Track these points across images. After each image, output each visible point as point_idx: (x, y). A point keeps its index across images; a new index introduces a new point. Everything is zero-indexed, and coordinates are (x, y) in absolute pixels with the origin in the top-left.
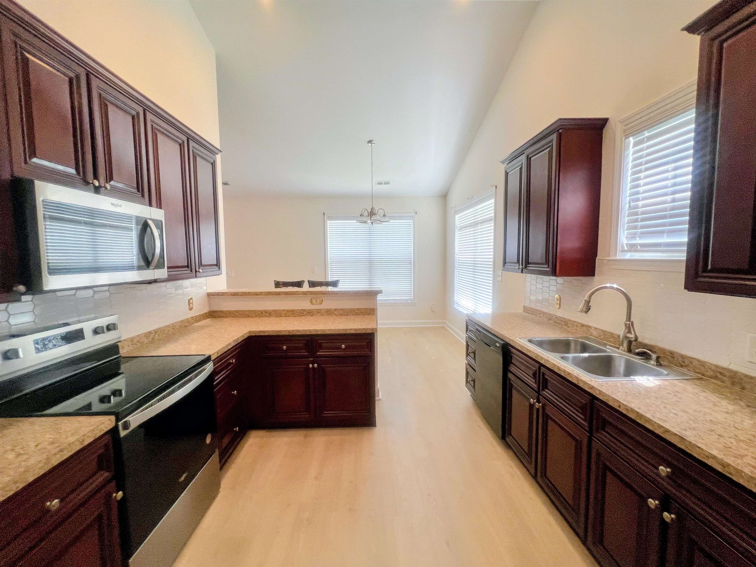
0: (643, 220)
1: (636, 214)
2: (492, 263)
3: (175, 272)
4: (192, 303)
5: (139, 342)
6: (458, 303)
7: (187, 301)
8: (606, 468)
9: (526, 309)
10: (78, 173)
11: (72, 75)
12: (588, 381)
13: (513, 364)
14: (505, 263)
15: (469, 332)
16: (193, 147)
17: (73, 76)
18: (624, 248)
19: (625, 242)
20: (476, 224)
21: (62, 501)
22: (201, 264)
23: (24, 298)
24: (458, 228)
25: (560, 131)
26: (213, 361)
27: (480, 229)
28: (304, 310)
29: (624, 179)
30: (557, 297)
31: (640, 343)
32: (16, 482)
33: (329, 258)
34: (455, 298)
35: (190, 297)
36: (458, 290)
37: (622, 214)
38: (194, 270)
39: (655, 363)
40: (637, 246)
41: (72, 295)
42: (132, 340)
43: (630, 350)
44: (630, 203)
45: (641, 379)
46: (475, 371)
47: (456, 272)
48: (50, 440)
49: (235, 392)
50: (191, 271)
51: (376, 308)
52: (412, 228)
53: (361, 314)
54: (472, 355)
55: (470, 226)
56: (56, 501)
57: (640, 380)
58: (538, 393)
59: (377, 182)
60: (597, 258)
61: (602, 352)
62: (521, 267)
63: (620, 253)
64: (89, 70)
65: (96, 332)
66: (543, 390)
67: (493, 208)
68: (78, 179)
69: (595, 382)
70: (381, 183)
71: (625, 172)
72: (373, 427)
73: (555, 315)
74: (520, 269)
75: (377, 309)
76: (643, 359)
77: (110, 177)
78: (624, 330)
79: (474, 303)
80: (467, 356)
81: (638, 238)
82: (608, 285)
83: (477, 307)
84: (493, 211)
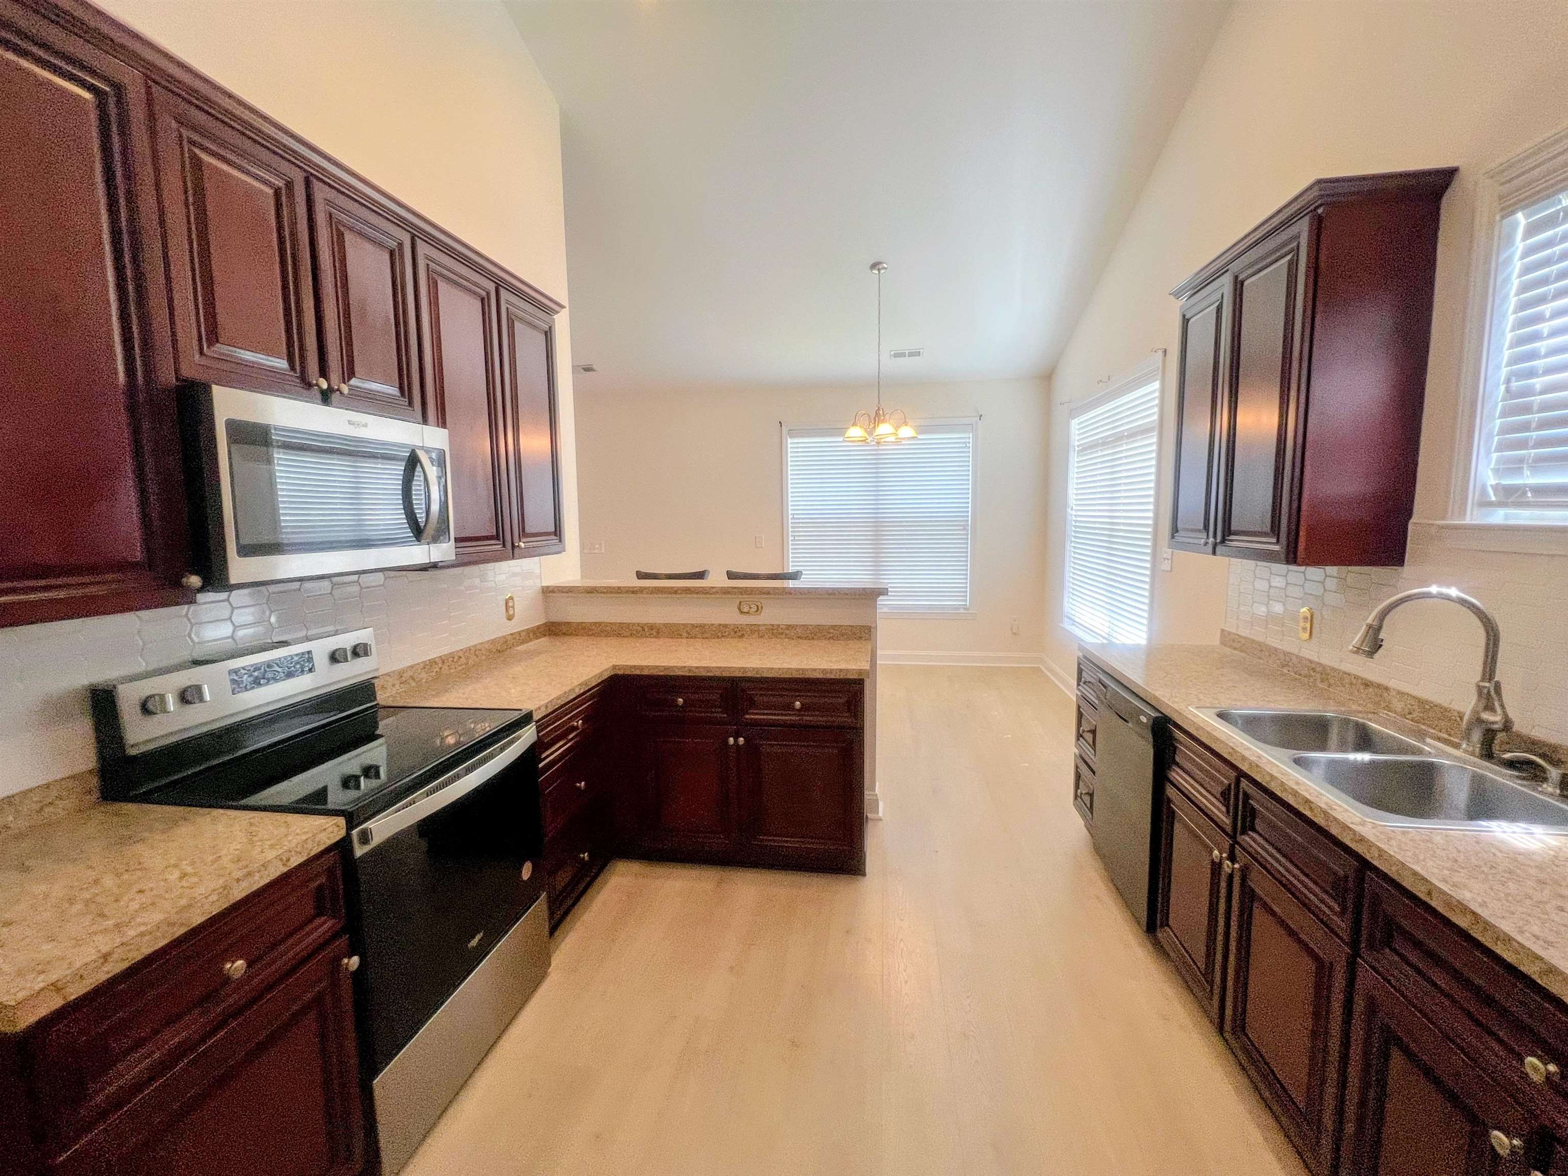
0: (1544, 424)
1: (1526, 409)
2: (1150, 530)
3: (471, 548)
4: (513, 607)
5: (412, 678)
6: (1073, 617)
7: (503, 603)
8: (1390, 1039)
9: (1227, 638)
10: (293, 368)
11: (280, 183)
12: (1352, 823)
13: (1177, 764)
14: (1175, 530)
15: (1085, 686)
16: (507, 302)
17: (281, 185)
18: (1488, 495)
19: (1491, 480)
20: (1118, 438)
21: (250, 965)
22: (523, 534)
23: (200, 597)
24: (1077, 449)
25: (1320, 211)
26: (537, 722)
27: (1126, 450)
28: (726, 626)
29: (1495, 322)
30: (1304, 612)
31: (1519, 735)
32: (172, 924)
33: (790, 517)
34: (1066, 604)
35: (509, 595)
36: (1073, 589)
37: (1485, 412)
38: (509, 545)
39: (1558, 791)
40: (1525, 493)
41: (295, 590)
42: (400, 674)
43: (1488, 754)
44: (1508, 381)
45: (1506, 829)
46: (1094, 773)
47: (1069, 547)
48: (237, 852)
49: (583, 783)
50: (504, 546)
51: (873, 626)
52: (971, 450)
53: (842, 638)
54: (1089, 737)
55: (1104, 444)
56: (240, 963)
57: (1504, 832)
58: (1233, 837)
59: (892, 353)
60: (1413, 520)
61: (1413, 753)
62: (1211, 540)
63: (1475, 508)
64: (312, 171)
65: (335, 658)
66: (1244, 832)
67: (1157, 402)
68: (294, 379)
69: (1373, 828)
70: (902, 355)
71: (1497, 301)
72: (859, 877)
73: (1297, 656)
74: (1210, 547)
75: (876, 628)
76: (1524, 779)
77: (349, 372)
78: (1473, 702)
79: (1108, 618)
80: (1078, 739)
81: (1527, 472)
82: (1434, 589)
83: (1115, 628)
84: (1156, 410)
